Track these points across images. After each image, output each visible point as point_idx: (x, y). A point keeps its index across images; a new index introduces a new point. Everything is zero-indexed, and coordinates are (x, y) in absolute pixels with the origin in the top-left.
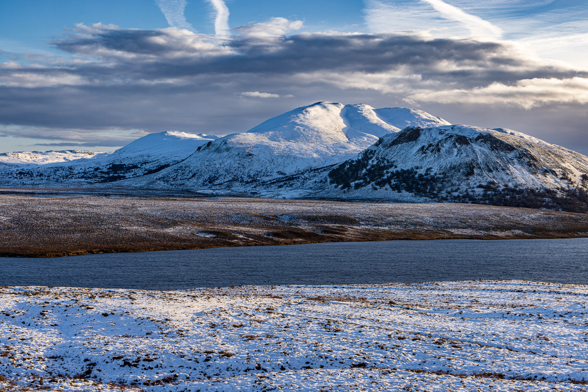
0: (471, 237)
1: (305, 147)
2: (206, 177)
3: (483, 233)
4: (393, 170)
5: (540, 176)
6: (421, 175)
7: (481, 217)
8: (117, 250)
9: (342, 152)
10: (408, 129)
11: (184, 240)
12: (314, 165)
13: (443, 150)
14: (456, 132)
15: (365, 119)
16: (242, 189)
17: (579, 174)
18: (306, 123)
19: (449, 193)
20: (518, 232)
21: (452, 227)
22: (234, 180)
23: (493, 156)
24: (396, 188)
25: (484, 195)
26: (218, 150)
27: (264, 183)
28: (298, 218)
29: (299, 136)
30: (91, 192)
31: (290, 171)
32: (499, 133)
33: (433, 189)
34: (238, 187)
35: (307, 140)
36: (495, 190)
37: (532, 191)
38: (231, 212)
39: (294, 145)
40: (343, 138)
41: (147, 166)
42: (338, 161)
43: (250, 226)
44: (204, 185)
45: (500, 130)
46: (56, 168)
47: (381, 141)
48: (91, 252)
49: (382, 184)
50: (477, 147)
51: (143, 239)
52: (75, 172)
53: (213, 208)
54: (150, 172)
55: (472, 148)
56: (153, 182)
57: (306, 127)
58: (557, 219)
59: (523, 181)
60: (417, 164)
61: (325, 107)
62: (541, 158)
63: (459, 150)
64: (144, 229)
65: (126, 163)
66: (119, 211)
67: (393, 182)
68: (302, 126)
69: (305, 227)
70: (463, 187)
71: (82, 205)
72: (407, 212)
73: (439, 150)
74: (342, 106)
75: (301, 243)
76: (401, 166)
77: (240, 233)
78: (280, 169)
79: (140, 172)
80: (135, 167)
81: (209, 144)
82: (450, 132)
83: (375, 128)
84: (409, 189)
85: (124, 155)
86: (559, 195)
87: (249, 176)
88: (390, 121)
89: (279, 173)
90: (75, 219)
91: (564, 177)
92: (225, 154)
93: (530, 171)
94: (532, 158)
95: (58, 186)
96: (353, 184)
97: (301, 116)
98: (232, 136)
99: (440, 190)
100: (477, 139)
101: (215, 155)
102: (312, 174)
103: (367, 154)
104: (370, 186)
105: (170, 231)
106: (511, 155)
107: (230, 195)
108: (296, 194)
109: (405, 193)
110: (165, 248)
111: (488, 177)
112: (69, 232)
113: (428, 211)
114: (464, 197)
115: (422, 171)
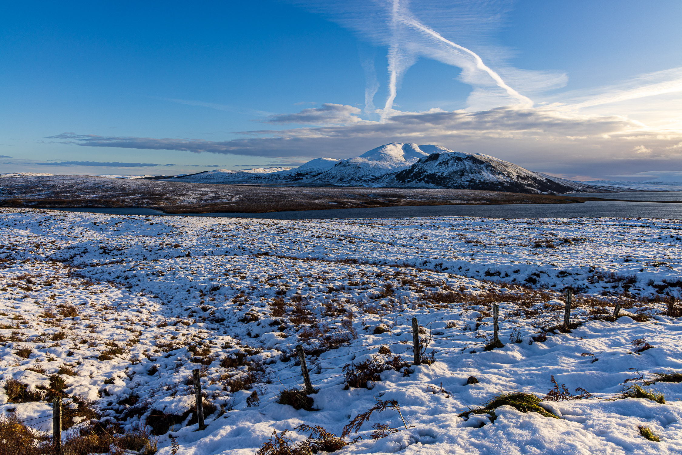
0: (460, 204)
1: (385, 164)
2: (339, 178)
3: (466, 202)
4: (425, 174)
5: (496, 176)
6: (439, 176)
7: (466, 195)
8: (290, 210)
9: (402, 166)
10: (433, 154)
11: (322, 206)
12: (389, 172)
13: (450, 164)
14: (456, 155)
15: (414, 150)
16: (355, 184)
17: (515, 174)
18: (386, 153)
19: (452, 184)
20: (483, 201)
21: (451, 200)
22: (352, 179)
23: (474, 167)
24: (427, 182)
25: (469, 185)
26: (344, 166)
27: (365, 181)
28: (378, 195)
29: (382, 159)
30: (286, 185)
31: (377, 175)
32: (477, 156)
33: (444, 182)
34: (353, 183)
35: (386, 160)
36: (474, 182)
37: (492, 183)
38: (346, 193)
39: (379, 163)
40: (403, 159)
41: (313, 174)
42: (400, 170)
43: (354, 199)
44: (338, 182)
45: (478, 154)
46: (272, 175)
47: (420, 160)
48: (278, 211)
49: (420, 180)
50: (466, 162)
51: (303, 205)
52: (280, 176)
53: (338, 191)
54: (314, 176)
55: (464, 163)
56: (314, 181)
57: (386, 154)
58: (503, 195)
59: (488, 178)
60: (437, 171)
61: (394, 145)
62: (497, 167)
63: (457, 164)
64: (305, 201)
65: (303, 172)
66: (294, 193)
67: (426, 179)
68: (384, 154)
69: (380, 200)
70: (459, 181)
71: (278, 190)
72: (430, 193)
73: (448, 164)
74: (403, 144)
75: (377, 207)
76: (429, 172)
77: (349, 202)
78: (373, 174)
79: (309, 176)
80: (307, 174)
81: (341, 163)
82: (453, 155)
83: (418, 154)
84: (433, 183)
85: (303, 169)
86: (506, 184)
87: (359, 178)
88: (425, 151)
89: (373, 176)
90: (273, 196)
91: (509, 176)
92: (348, 167)
93: (491, 173)
94: (493, 167)
95: (271, 183)
96: (406, 180)
97: (383, 149)
98: (351, 159)
99: (448, 183)
100: (466, 158)
101: (343, 168)
102: (388, 176)
103: (414, 167)
104: (414, 181)
105: (316, 201)
106: (482, 166)
107: (349, 186)
108: (380, 185)
109: (431, 184)
110: (313, 209)
111: (471, 176)
112: (270, 202)
113: (440, 192)
114: (459, 186)
115: (439, 174)
